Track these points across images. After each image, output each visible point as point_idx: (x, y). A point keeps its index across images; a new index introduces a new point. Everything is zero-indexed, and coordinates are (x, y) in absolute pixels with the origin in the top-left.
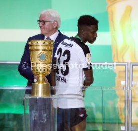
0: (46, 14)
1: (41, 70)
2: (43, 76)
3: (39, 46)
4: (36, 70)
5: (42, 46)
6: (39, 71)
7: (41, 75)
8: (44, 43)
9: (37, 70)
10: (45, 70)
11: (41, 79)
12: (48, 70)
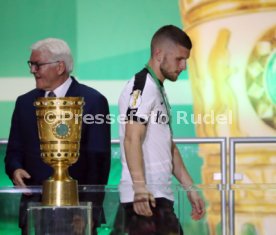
0: (41, 50)
1: (59, 155)
2: (62, 167)
3: (55, 108)
4: (49, 154)
5: (61, 108)
6: (56, 156)
7: (60, 164)
8: (65, 103)
9: (52, 155)
10: (66, 155)
11: (60, 172)
12: (73, 155)
